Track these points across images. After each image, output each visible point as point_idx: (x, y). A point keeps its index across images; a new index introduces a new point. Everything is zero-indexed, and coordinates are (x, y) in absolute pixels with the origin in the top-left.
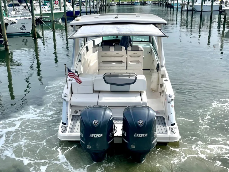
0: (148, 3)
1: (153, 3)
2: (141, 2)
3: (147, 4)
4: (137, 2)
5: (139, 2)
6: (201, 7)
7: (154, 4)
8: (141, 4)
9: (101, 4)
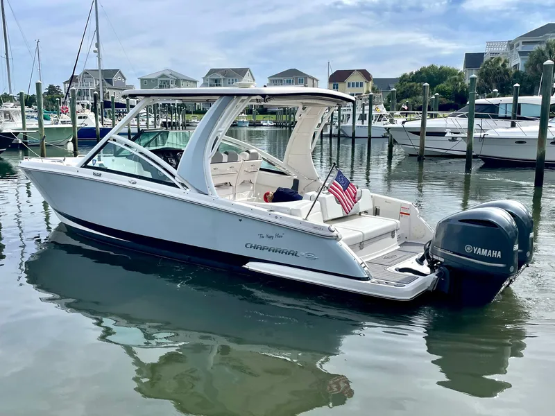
0: (264, 124)
1: (273, 124)
2: (250, 122)
3: (262, 125)
4: (242, 120)
5: (245, 120)
6: (367, 130)
7: (274, 126)
8: (249, 125)
9: (165, 120)
